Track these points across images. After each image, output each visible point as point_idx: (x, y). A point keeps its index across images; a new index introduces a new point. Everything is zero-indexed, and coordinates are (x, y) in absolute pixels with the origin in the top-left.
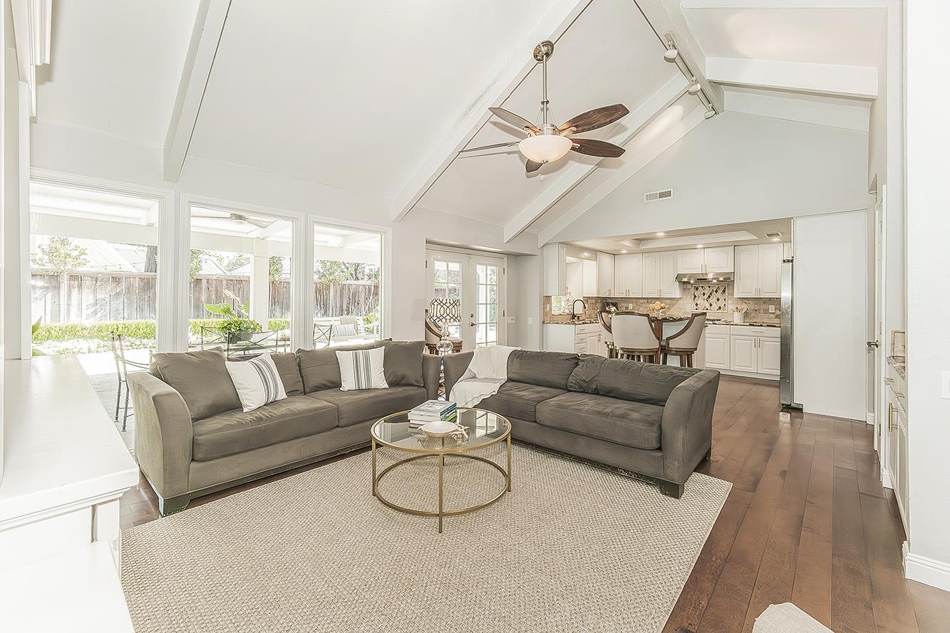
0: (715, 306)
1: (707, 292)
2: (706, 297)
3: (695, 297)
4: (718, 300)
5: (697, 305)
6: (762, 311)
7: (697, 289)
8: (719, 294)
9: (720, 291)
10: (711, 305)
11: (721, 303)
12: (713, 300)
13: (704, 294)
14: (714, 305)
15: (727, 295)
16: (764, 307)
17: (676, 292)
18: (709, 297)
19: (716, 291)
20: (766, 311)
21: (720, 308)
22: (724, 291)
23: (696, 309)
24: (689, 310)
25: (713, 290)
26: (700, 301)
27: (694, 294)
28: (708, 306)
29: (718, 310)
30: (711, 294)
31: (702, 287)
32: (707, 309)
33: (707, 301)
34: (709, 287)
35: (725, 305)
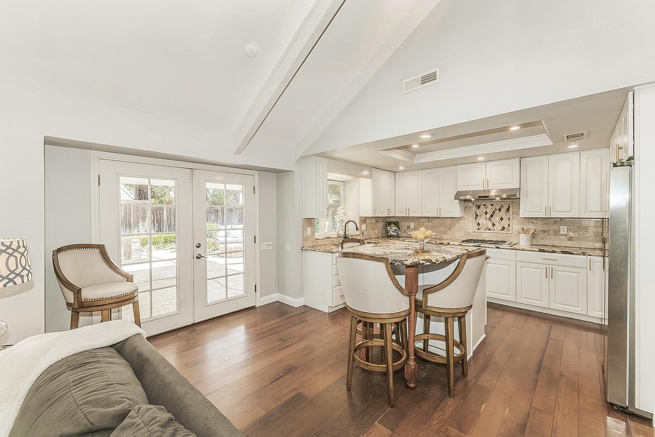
0: (498, 227)
1: (490, 210)
2: (488, 216)
3: (477, 216)
4: (502, 219)
5: (479, 224)
6: (552, 233)
7: (479, 207)
8: (502, 213)
9: (504, 210)
10: (494, 225)
11: (505, 223)
12: (496, 219)
13: (486, 213)
14: (497, 225)
15: (511, 213)
16: (553, 227)
17: (456, 210)
18: (492, 216)
19: (500, 210)
20: (557, 233)
21: (503, 228)
22: (508, 210)
23: (478, 229)
24: (470, 230)
25: (496, 209)
26: (482, 220)
27: (476, 213)
28: (490, 225)
29: (501, 230)
30: (494, 212)
31: (484, 205)
32: (490, 229)
33: (490, 220)
34: (492, 205)
35: (509, 225)
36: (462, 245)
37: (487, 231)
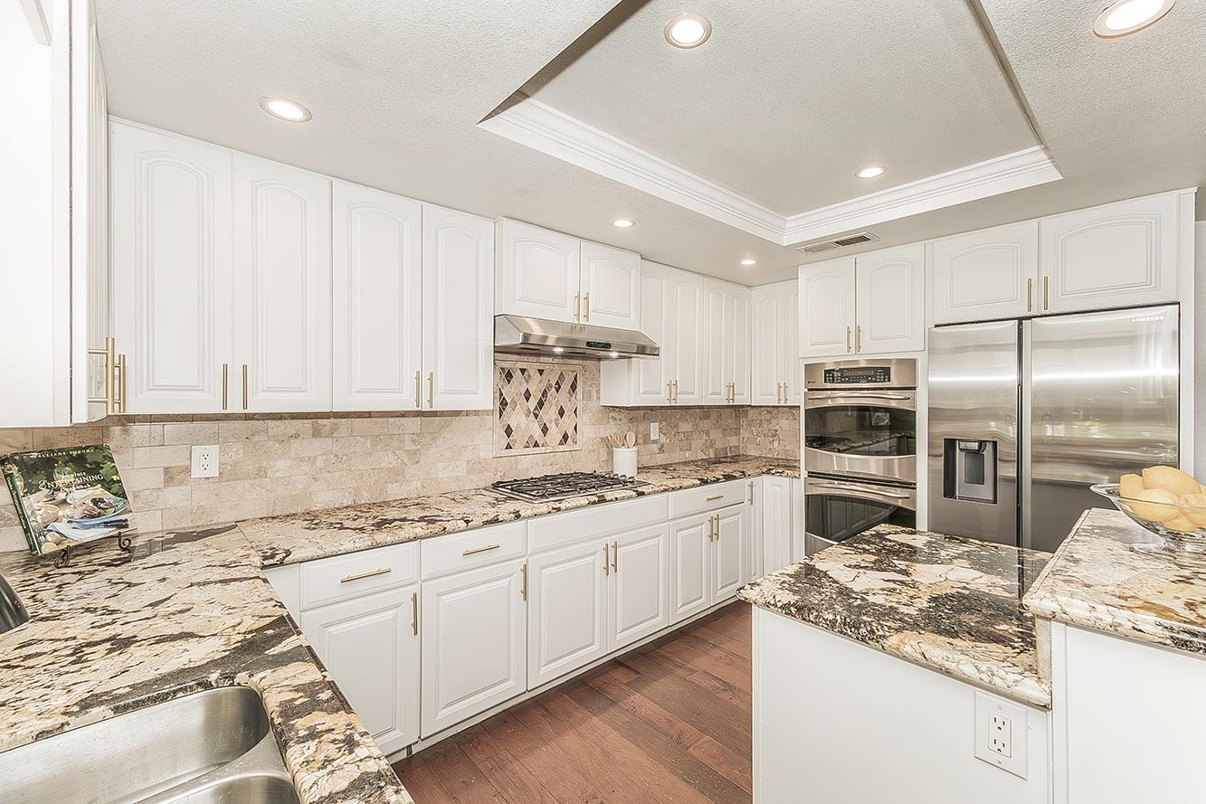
0: (555, 434)
1: (536, 387)
2: (533, 403)
3: (504, 403)
4: (561, 412)
5: (509, 431)
6: (640, 439)
7: (509, 376)
8: (563, 396)
9: (566, 386)
10: (545, 430)
11: (568, 423)
12: (550, 413)
13: (527, 396)
14: (552, 428)
15: (580, 396)
16: (642, 427)
18: (541, 404)
19: (557, 387)
20: (646, 439)
21: (565, 437)
22: (574, 387)
23: (508, 447)
24: (488, 454)
25: (549, 383)
26: (517, 418)
27: (501, 394)
28: (537, 433)
29: (561, 444)
30: (545, 394)
31: (523, 371)
32: (536, 445)
33: (536, 416)
34: (541, 372)
35: (576, 428)
37: (531, 450)
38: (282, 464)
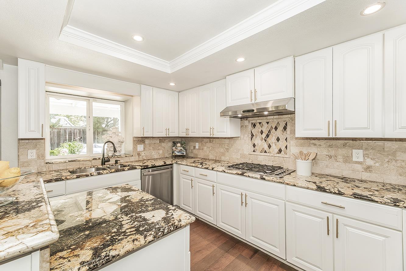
0: (275, 149)
1: (265, 129)
2: (264, 135)
3: (252, 135)
4: (278, 139)
5: (254, 146)
6: (340, 159)
7: (254, 125)
8: (279, 133)
9: (280, 128)
10: (270, 146)
11: (282, 144)
12: (272, 139)
13: (262, 132)
14: (273, 146)
15: (288, 132)
16: (343, 151)
18: (268, 136)
19: (276, 128)
20: (348, 159)
21: (280, 151)
22: (285, 128)
23: (254, 151)
24: (246, 152)
25: (272, 127)
26: (258, 141)
27: (252, 132)
28: (266, 147)
29: (278, 153)
30: (269, 131)
31: (260, 123)
32: (265, 152)
33: (266, 141)
34: (268, 123)
35: (286, 147)
36: (225, 172)
37: (263, 154)
38: (205, 148)
